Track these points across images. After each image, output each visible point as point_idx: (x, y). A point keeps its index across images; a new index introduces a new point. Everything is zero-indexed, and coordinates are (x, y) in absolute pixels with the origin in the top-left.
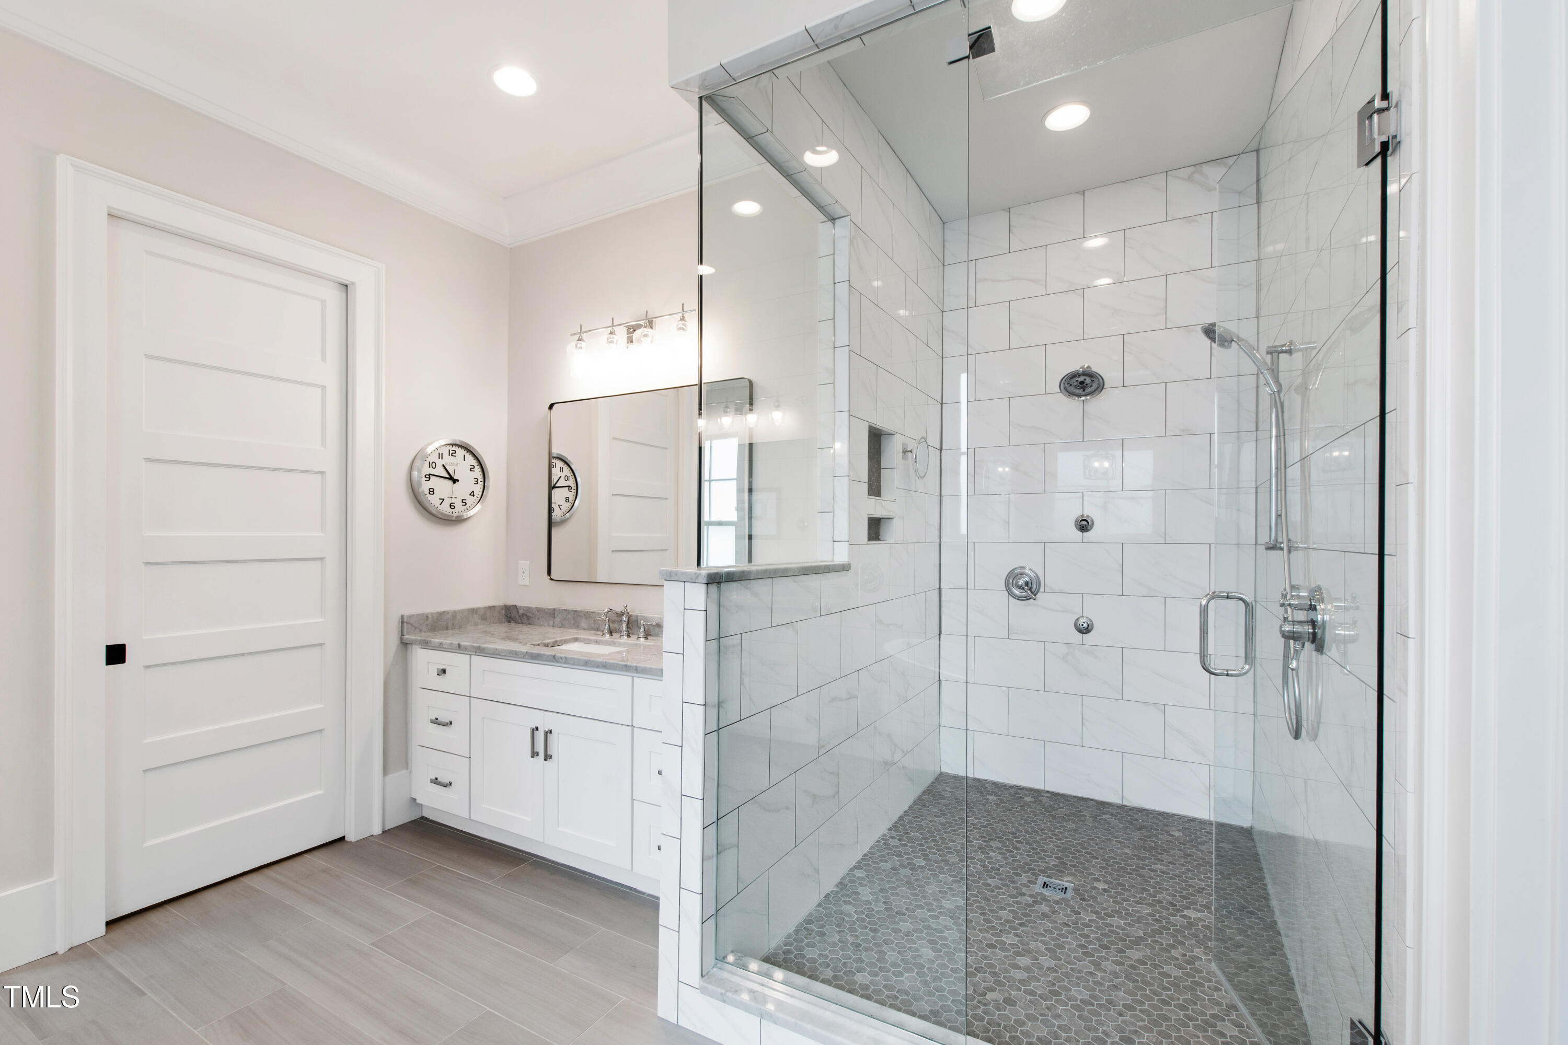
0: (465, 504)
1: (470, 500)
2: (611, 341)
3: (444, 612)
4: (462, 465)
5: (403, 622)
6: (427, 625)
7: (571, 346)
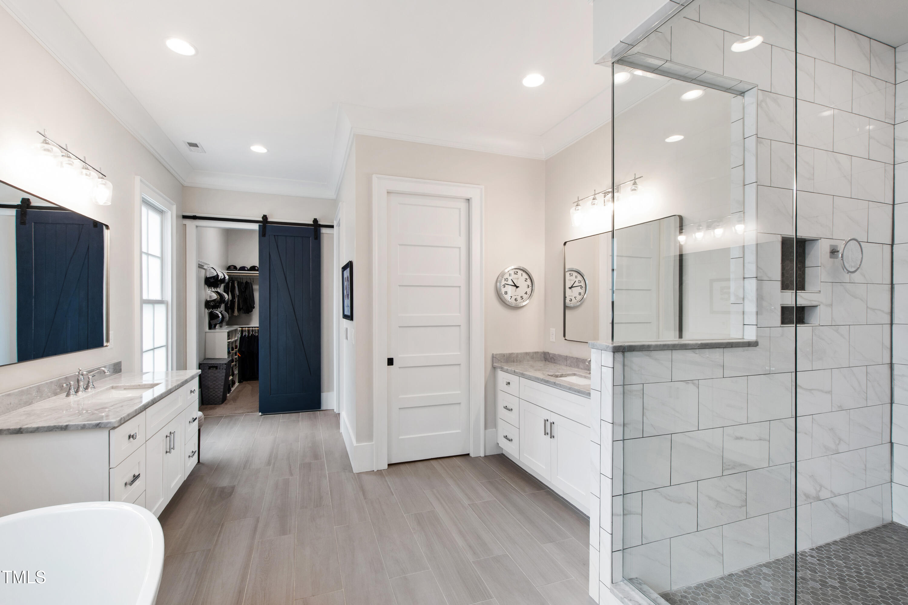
0: (522, 298)
1: (525, 296)
2: (593, 204)
3: (512, 353)
4: (521, 279)
5: (494, 357)
6: (504, 359)
7: (572, 210)
